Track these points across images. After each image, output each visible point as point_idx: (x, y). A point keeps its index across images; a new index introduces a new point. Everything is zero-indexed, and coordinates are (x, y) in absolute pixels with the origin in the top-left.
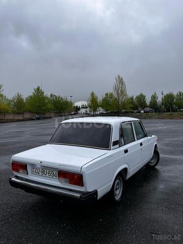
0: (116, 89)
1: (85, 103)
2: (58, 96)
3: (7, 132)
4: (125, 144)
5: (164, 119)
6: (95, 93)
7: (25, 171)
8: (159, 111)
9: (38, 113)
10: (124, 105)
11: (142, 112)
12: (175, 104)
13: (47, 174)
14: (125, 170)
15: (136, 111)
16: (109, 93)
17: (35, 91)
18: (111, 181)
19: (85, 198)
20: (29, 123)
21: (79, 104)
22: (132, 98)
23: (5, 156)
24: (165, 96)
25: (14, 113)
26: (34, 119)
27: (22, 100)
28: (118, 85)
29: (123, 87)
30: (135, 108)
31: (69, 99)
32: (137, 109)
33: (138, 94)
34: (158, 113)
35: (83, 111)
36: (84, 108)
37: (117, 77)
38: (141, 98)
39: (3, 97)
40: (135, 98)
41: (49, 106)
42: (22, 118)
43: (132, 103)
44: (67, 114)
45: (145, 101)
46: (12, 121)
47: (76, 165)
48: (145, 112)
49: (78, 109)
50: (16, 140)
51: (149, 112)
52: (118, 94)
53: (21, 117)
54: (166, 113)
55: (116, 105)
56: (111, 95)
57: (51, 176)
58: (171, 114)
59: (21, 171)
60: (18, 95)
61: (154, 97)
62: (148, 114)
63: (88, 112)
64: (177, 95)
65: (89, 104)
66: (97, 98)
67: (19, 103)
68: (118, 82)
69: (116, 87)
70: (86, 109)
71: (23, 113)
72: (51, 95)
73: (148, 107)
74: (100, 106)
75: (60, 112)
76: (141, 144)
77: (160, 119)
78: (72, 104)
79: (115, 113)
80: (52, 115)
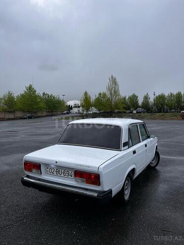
0: (109, 89)
1: (78, 103)
2: (50, 95)
4: (133, 145)
5: (156, 119)
6: (88, 92)
8: (151, 112)
9: (29, 112)
10: (116, 106)
11: (134, 112)
12: (166, 105)
13: (62, 174)
14: (133, 171)
15: (128, 111)
16: (102, 93)
17: (27, 90)
18: (122, 181)
19: (102, 196)
20: (21, 122)
21: (71, 103)
22: (125, 99)
24: (157, 97)
25: (5, 111)
26: (26, 118)
27: (13, 98)
28: (111, 85)
29: (117, 87)
30: (128, 108)
31: (61, 98)
33: (131, 94)
34: (151, 114)
35: (75, 110)
36: (76, 107)
37: (110, 77)
38: (134, 98)
40: (127, 98)
41: (42, 105)
43: (125, 103)
45: (138, 102)
46: (3, 120)
48: (137, 112)
49: (70, 108)
50: (11, 140)
51: (141, 113)
52: (111, 94)
53: (12, 116)
54: (158, 114)
55: (109, 105)
56: (104, 95)
57: (66, 176)
58: (163, 115)
59: (34, 171)
60: (9, 93)
61: (146, 98)
63: (81, 111)
64: (169, 97)
65: (82, 104)
66: (90, 98)
67: (10, 101)
68: (111, 82)
69: (109, 88)
70: (79, 109)
71: (14, 112)
72: (44, 94)
73: (140, 107)
74: (93, 106)
75: (52, 111)
76: (146, 146)
77: (152, 119)
78: (64, 103)
79: (107, 113)
80: (45, 114)
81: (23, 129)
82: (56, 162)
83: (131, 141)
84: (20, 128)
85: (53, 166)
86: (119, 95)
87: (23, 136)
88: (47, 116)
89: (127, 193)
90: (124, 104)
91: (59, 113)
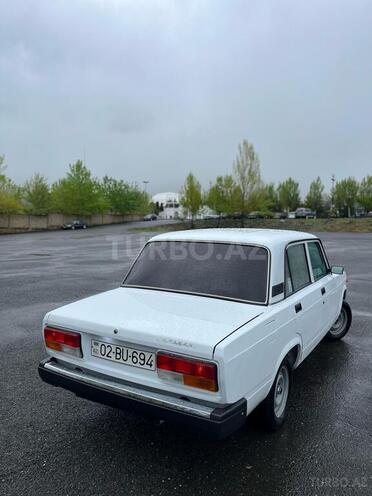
0: (239, 169)
1: (176, 197)
2: (119, 181)
3: (17, 254)
4: (294, 291)
5: (336, 231)
6: (195, 176)
7: (77, 349)
8: (326, 216)
9: (78, 216)
10: (254, 203)
11: (291, 216)
12: (358, 201)
13: (130, 359)
14: (295, 351)
15: (278, 215)
16: (223, 176)
17: (73, 171)
18: (270, 376)
20: (60, 236)
21: (160, 198)
22: (271, 188)
23: (19, 307)
24: (337, 186)
25: (29, 214)
26: (70, 229)
27: (44, 188)
28: (243, 162)
29: (255, 165)
30: (277, 208)
31: (141, 188)
32: (280, 211)
33: (283, 180)
34: (325, 220)
35: (169, 213)
36: (171, 206)
37: (242, 142)
38: (290, 188)
39: (5, 182)
40: (276, 187)
41: (102, 201)
42: (45, 226)
43: (271, 197)
44: (138, 218)
45: (297, 195)
46: (25, 231)
47: (199, 341)
48: (297, 217)
49: (159, 208)
50: (36, 272)
51: (304, 217)
52: (243, 178)
53: (42, 224)
54: (341, 220)
55: (238, 201)
56: (229, 180)
57: (138, 364)
58: (351, 222)
59: (66, 350)
60: (37, 178)
61: (315, 187)
62: (302, 220)
63: (181, 215)
64: (364, 184)
65: (183, 199)
66: (199, 187)
67: (38, 194)
68: (244, 155)
69: (239, 166)
70: (176, 210)
71: (47, 215)
72: (106, 180)
73: (302, 206)
74: (205, 204)
75: (123, 216)
76: (323, 291)
77: (329, 231)
78: (146, 197)
79: (235, 218)
80: (108, 219)
81: (62, 250)
82: (116, 332)
83: (289, 282)
84: (57, 249)
85: (108, 340)
86: (259, 179)
87: (61, 265)
88: (113, 224)
89: (281, 401)
90: (270, 200)
91: (136, 218)
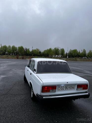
57: (71, 89)
82: (67, 83)
